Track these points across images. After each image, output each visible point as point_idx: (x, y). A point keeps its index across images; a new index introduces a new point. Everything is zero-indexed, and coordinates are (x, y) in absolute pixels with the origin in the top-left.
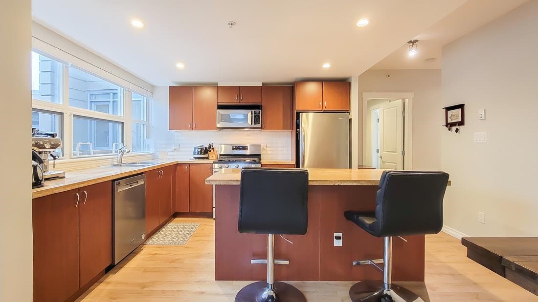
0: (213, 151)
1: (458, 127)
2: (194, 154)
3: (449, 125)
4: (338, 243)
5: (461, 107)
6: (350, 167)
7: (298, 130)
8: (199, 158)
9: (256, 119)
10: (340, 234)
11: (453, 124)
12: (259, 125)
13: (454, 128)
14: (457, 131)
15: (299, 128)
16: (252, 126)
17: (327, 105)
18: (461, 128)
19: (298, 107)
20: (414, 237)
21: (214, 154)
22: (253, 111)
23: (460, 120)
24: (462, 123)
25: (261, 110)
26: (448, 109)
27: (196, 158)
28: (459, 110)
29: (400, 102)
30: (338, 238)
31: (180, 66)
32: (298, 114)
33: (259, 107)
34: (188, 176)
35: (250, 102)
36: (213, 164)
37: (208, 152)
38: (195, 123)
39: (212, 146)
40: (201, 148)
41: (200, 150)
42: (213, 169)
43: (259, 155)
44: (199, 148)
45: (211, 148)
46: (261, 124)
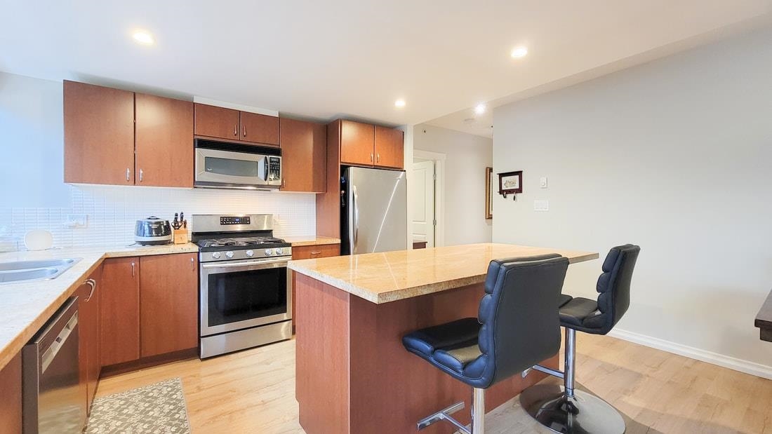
0: (185, 227)
1: (515, 195)
2: (138, 234)
3: (505, 192)
5: (519, 173)
7: (344, 191)
8: (153, 243)
9: (273, 168)
11: (509, 192)
12: (278, 183)
13: (511, 196)
14: (514, 198)
16: (266, 183)
17: (379, 159)
19: (344, 157)
21: (185, 232)
22: (268, 157)
23: (518, 187)
24: (520, 190)
25: (280, 157)
26: (503, 175)
27: (144, 244)
28: (517, 177)
29: (429, 163)
31: (143, 37)
32: (345, 169)
33: (277, 152)
34: (136, 282)
35: (260, 141)
36: (199, 253)
37: (172, 229)
38: (141, 172)
39: (182, 218)
40: (156, 223)
41: (154, 226)
42: (199, 262)
43: (269, 232)
44: (151, 223)
45: (179, 222)
46: (280, 181)
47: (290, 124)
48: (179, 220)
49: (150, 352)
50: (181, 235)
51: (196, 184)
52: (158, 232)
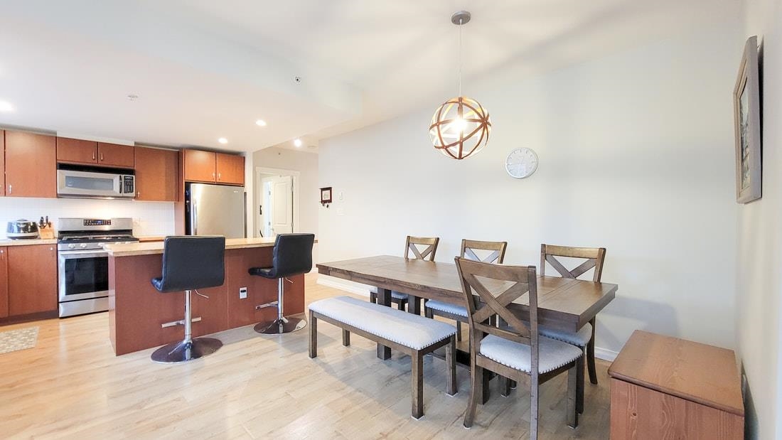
0: (50, 226)
1: (328, 204)
2: (9, 232)
3: (324, 202)
4: (243, 296)
5: (330, 189)
6: (246, 237)
7: (188, 202)
8: (21, 238)
9: (128, 186)
10: (245, 289)
11: (325, 202)
12: (133, 194)
13: (326, 204)
14: (328, 206)
15: (189, 200)
16: (121, 195)
17: (220, 177)
18: (330, 204)
19: (188, 176)
20: (298, 276)
21: (51, 231)
22: (123, 176)
23: (329, 199)
24: (330, 201)
25: (134, 176)
26: (323, 190)
27: (13, 238)
28: (329, 191)
29: (289, 178)
30: (243, 291)
32: (188, 184)
33: (131, 172)
34: (5, 264)
35: (116, 164)
36: (57, 245)
37: (39, 228)
38: (11, 186)
39: (47, 220)
40: (24, 224)
41: (22, 226)
42: (57, 251)
43: (130, 231)
44: (19, 224)
45: (45, 223)
46: (134, 192)
47: (143, 151)
48: (45, 221)
49: (17, 311)
50: (48, 233)
51: (59, 196)
52: (25, 229)
